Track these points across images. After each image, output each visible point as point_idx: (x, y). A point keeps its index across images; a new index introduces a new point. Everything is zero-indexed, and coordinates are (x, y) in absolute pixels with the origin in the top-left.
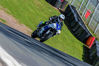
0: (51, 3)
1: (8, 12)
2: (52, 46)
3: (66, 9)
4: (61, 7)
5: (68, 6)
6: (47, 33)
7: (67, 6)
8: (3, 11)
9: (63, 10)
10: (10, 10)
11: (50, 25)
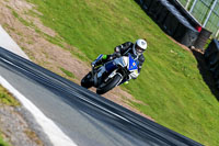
0: (173, 37)
1: (78, 56)
2: (176, 131)
3: (208, 50)
4: (196, 44)
5: (213, 41)
6: (111, 76)
7: (209, 41)
8: (68, 53)
9: (202, 50)
10: (84, 49)
11: (117, 61)
